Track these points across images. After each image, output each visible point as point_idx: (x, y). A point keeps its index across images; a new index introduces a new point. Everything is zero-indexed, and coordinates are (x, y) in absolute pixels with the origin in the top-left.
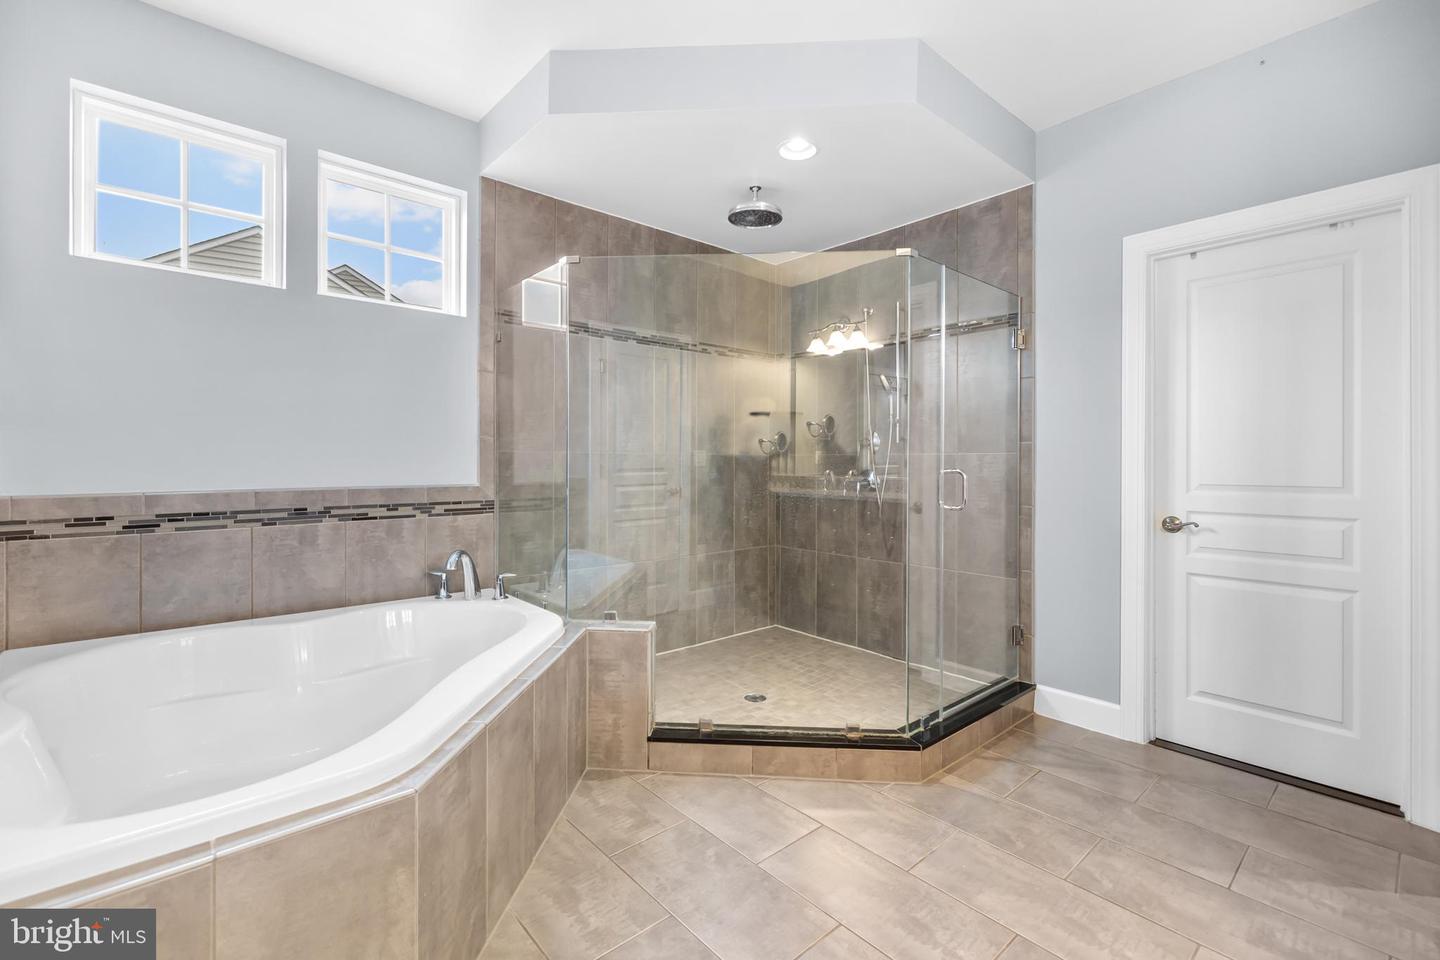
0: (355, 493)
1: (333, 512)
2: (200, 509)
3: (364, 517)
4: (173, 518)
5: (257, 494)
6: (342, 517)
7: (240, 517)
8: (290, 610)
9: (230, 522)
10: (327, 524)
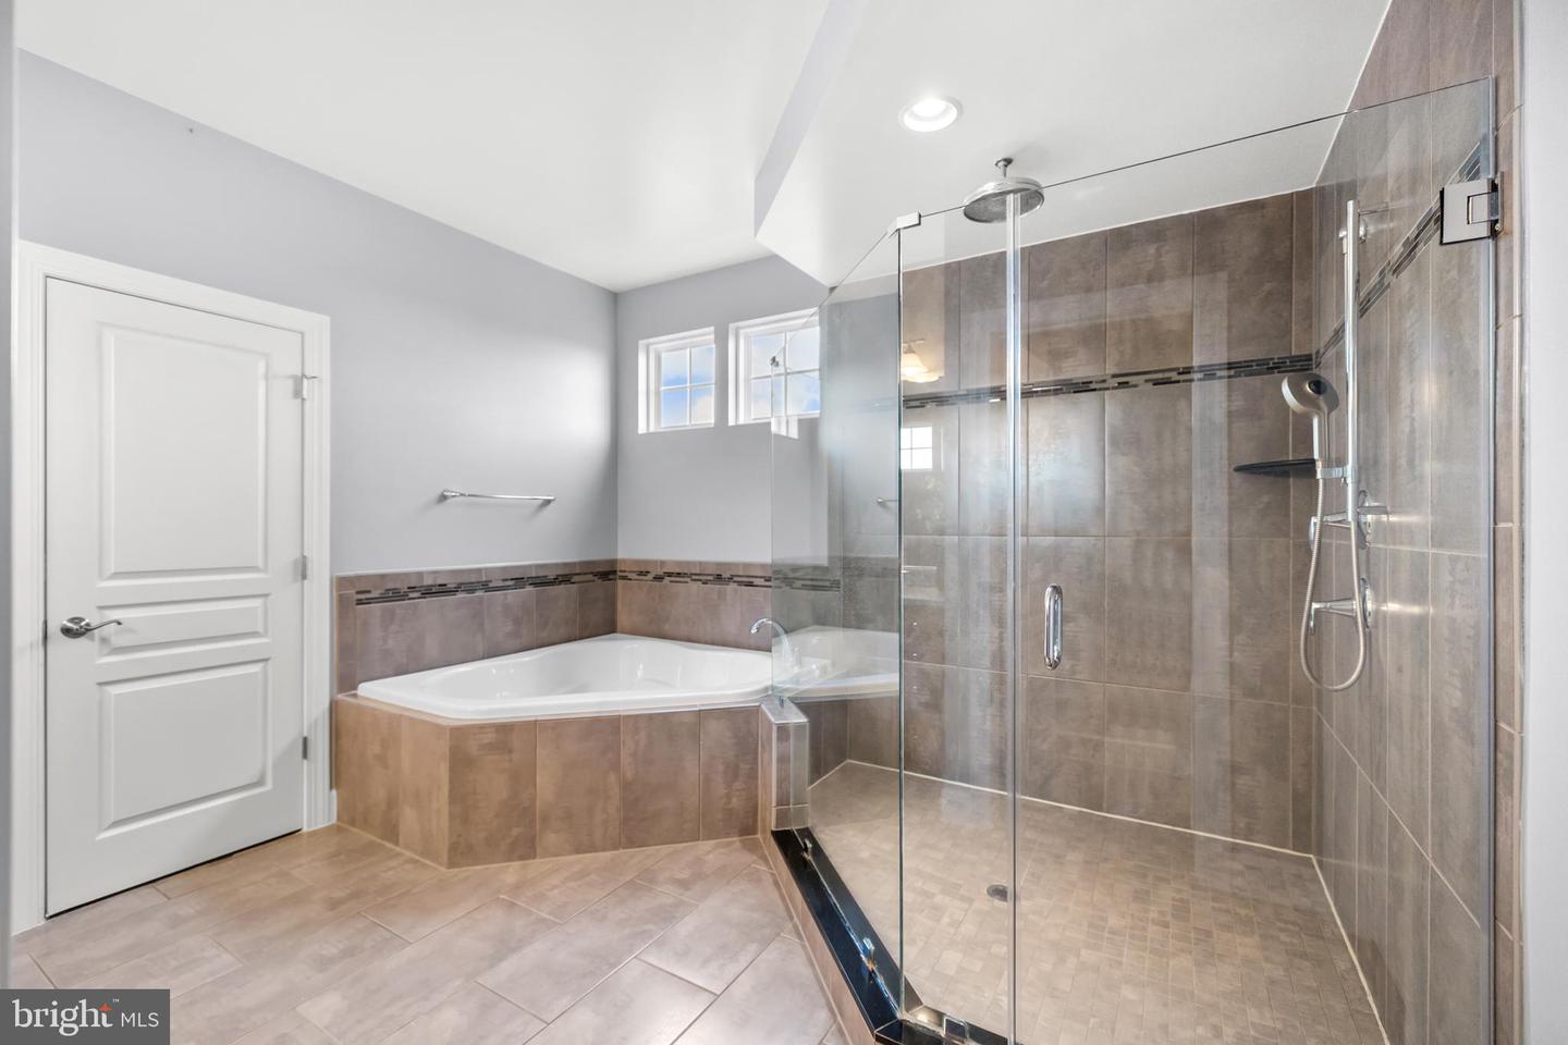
0: (747, 566)
1: (736, 579)
2: (677, 570)
3: (750, 584)
4: (670, 575)
5: (700, 563)
6: (740, 583)
7: (694, 577)
8: (713, 644)
9: (688, 580)
10: (733, 586)
